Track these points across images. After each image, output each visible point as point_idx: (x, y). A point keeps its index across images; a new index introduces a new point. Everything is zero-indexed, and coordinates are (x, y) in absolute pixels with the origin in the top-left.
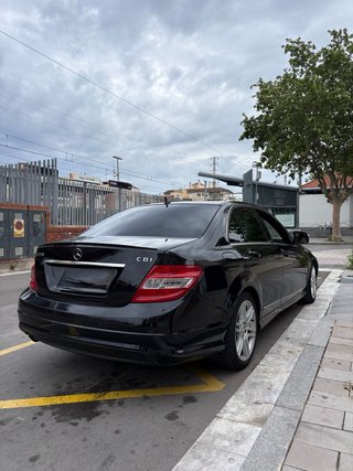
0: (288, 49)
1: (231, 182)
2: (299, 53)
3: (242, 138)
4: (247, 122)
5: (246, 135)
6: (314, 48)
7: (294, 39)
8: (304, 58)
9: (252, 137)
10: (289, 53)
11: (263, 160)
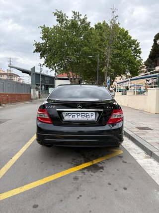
0: (56, 14)
1: (24, 71)
2: (60, 17)
3: (34, 52)
4: (37, 45)
5: (36, 51)
6: (68, 17)
7: (59, 11)
8: (63, 20)
9: (39, 52)
10: (56, 16)
11: (45, 63)
